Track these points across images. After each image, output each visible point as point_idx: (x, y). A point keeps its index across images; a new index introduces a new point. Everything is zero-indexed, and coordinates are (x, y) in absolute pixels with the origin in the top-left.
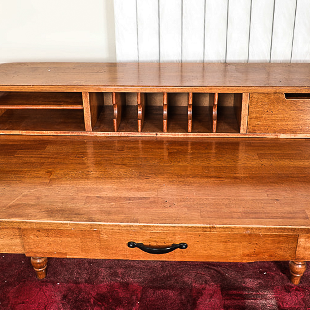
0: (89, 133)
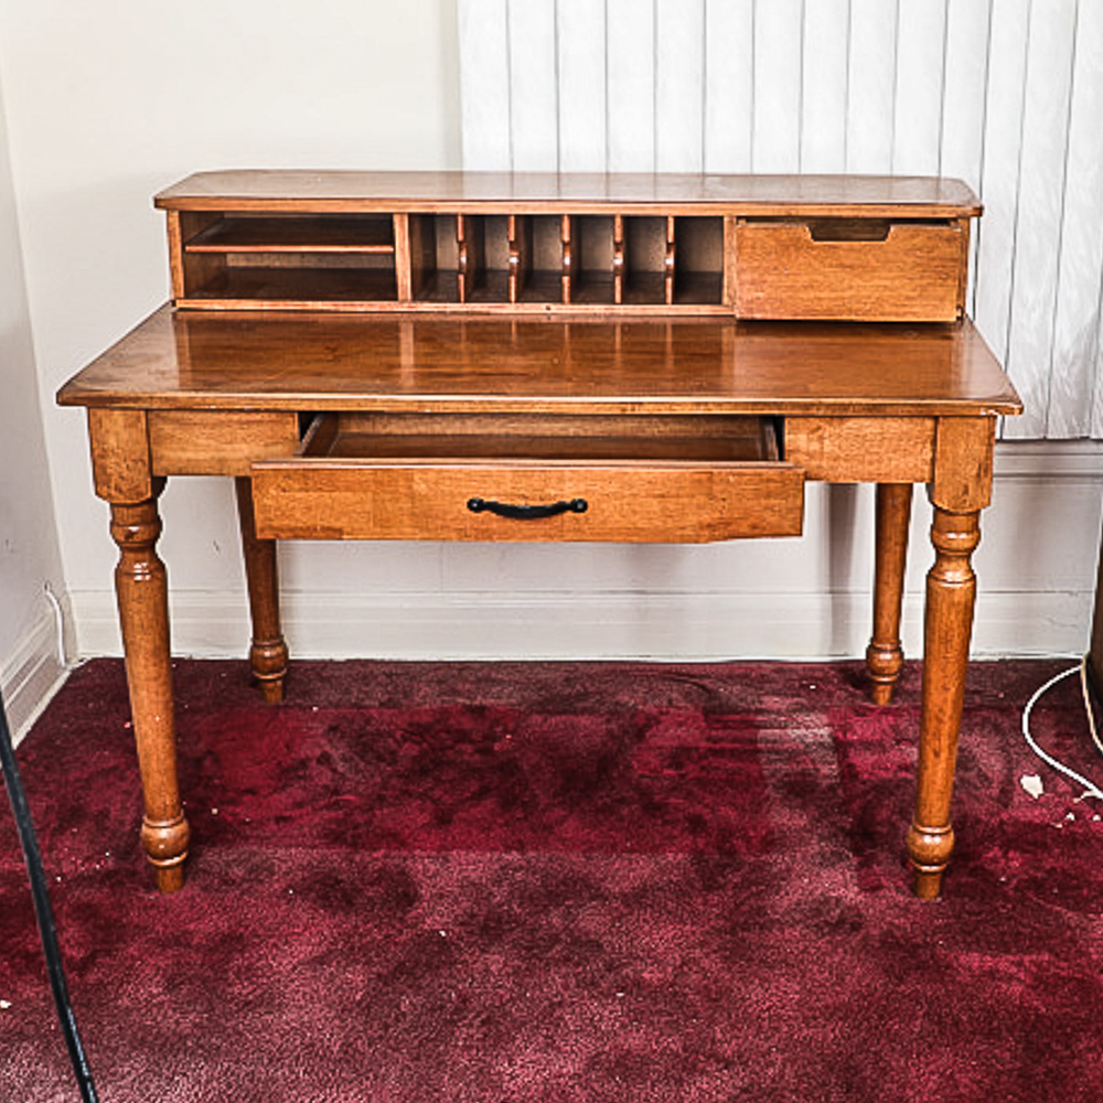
0: (404, 305)
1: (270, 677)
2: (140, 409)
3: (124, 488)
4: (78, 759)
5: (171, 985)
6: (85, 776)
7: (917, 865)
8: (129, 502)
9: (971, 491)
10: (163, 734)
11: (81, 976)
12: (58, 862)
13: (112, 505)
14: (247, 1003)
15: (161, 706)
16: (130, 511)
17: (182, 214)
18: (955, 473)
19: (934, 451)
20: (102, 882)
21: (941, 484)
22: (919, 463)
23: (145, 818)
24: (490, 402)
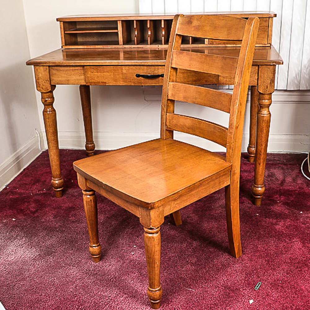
0: (121, 46)
1: (90, 152)
2: (47, 66)
3: (44, 88)
4: (40, 170)
5: (55, 217)
6: (42, 173)
7: (255, 196)
8: (45, 92)
9: (268, 88)
10: (56, 155)
11: (33, 215)
12: (32, 191)
13: (42, 93)
14: (73, 222)
15: (55, 148)
16: (46, 95)
17: (64, 22)
18: (264, 82)
19: (258, 76)
20: (42, 195)
21: (260, 85)
22: (254, 79)
23: (52, 178)
24: (136, 62)
